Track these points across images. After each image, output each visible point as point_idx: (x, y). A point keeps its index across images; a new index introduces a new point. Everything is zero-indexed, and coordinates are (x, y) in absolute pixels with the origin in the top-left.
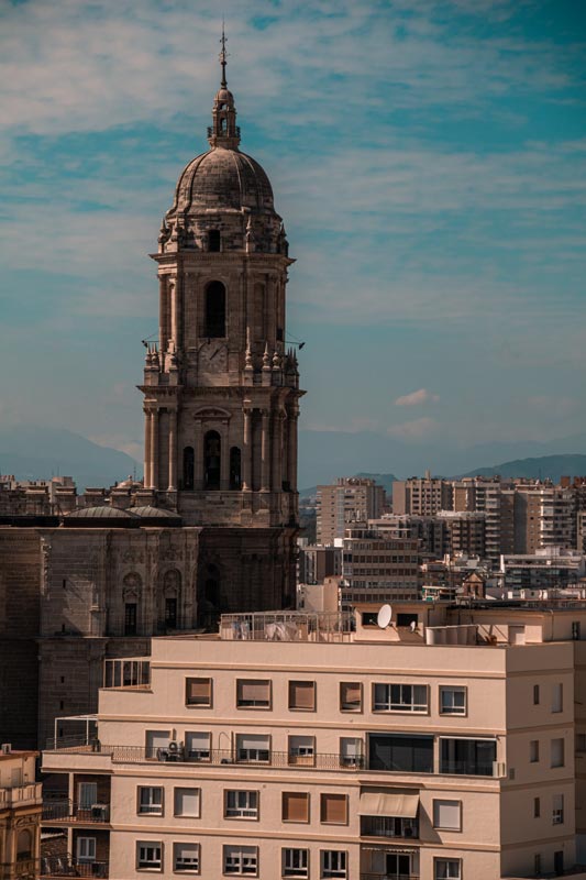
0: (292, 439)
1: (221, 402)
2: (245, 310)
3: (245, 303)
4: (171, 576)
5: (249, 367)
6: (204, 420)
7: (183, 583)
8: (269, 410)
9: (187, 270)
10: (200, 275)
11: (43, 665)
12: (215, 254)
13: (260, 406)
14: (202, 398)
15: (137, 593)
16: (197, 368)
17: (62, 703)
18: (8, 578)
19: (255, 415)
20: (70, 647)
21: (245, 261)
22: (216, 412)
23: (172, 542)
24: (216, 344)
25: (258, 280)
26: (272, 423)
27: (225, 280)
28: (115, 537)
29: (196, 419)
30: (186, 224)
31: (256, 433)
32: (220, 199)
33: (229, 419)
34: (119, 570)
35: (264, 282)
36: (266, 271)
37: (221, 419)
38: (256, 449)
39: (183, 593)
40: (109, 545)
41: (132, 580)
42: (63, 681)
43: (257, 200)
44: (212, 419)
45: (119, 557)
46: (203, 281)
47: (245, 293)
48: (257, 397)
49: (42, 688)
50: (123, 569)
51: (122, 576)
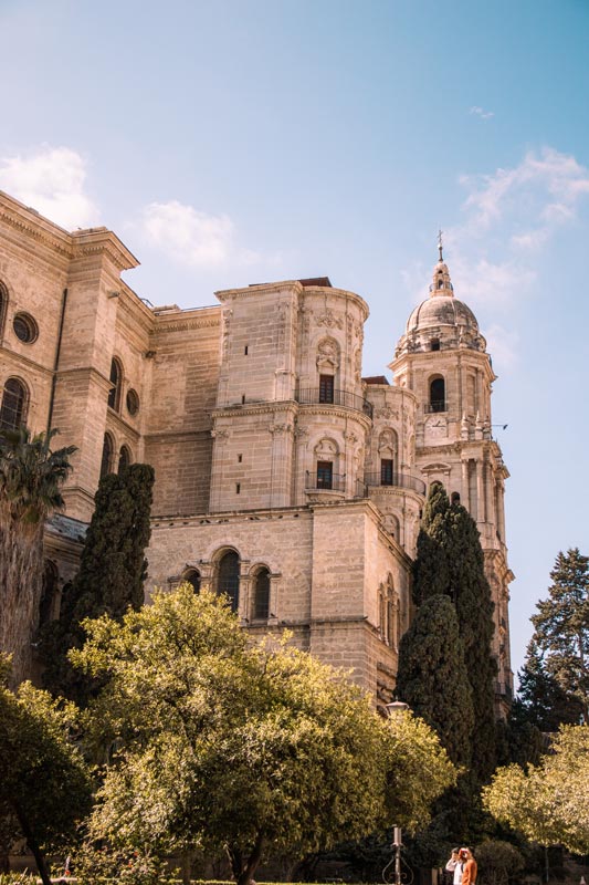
0: (500, 504)
1: (443, 459)
2: (460, 392)
3: (460, 387)
4: (387, 436)
5: (465, 429)
6: (429, 473)
7: (400, 443)
8: (482, 459)
9: (414, 368)
10: (425, 371)
11: (216, 443)
12: (436, 353)
13: (475, 457)
14: (427, 457)
15: (335, 362)
16: (423, 435)
17: (238, 487)
18: (189, 369)
19: (471, 463)
20: (250, 419)
21: (459, 357)
22: (439, 466)
23: (387, 400)
24: (439, 418)
25: (469, 372)
26: (484, 470)
27: (444, 373)
28: (309, 298)
29: (423, 472)
30: (414, 339)
31: (472, 479)
32: (439, 319)
33: (450, 470)
34: (311, 336)
35: (474, 375)
36: (476, 365)
37: (443, 471)
38: (472, 491)
39: (400, 454)
40: (301, 304)
41: (328, 348)
42: (240, 461)
43: (468, 322)
44: (435, 472)
45: (312, 319)
46: (427, 375)
47: (460, 380)
48: (472, 450)
49: (216, 470)
50: (317, 333)
51: (316, 342)
